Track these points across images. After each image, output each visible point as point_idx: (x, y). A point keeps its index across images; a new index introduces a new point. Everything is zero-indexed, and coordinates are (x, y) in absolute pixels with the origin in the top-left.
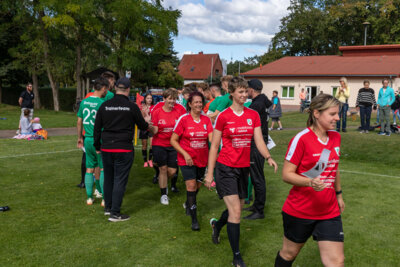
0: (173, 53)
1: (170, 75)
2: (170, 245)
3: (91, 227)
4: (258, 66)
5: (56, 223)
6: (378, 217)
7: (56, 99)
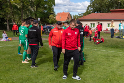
0: (54, 12)
1: (53, 19)
2: (51, 75)
4: (83, 16)
6: (120, 66)
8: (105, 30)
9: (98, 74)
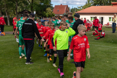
0: (51, 5)
1: (50, 13)
3: (20, 66)
4: (82, 9)
5: (7, 65)
7: (8, 21)
8: (106, 24)
9: (98, 71)
